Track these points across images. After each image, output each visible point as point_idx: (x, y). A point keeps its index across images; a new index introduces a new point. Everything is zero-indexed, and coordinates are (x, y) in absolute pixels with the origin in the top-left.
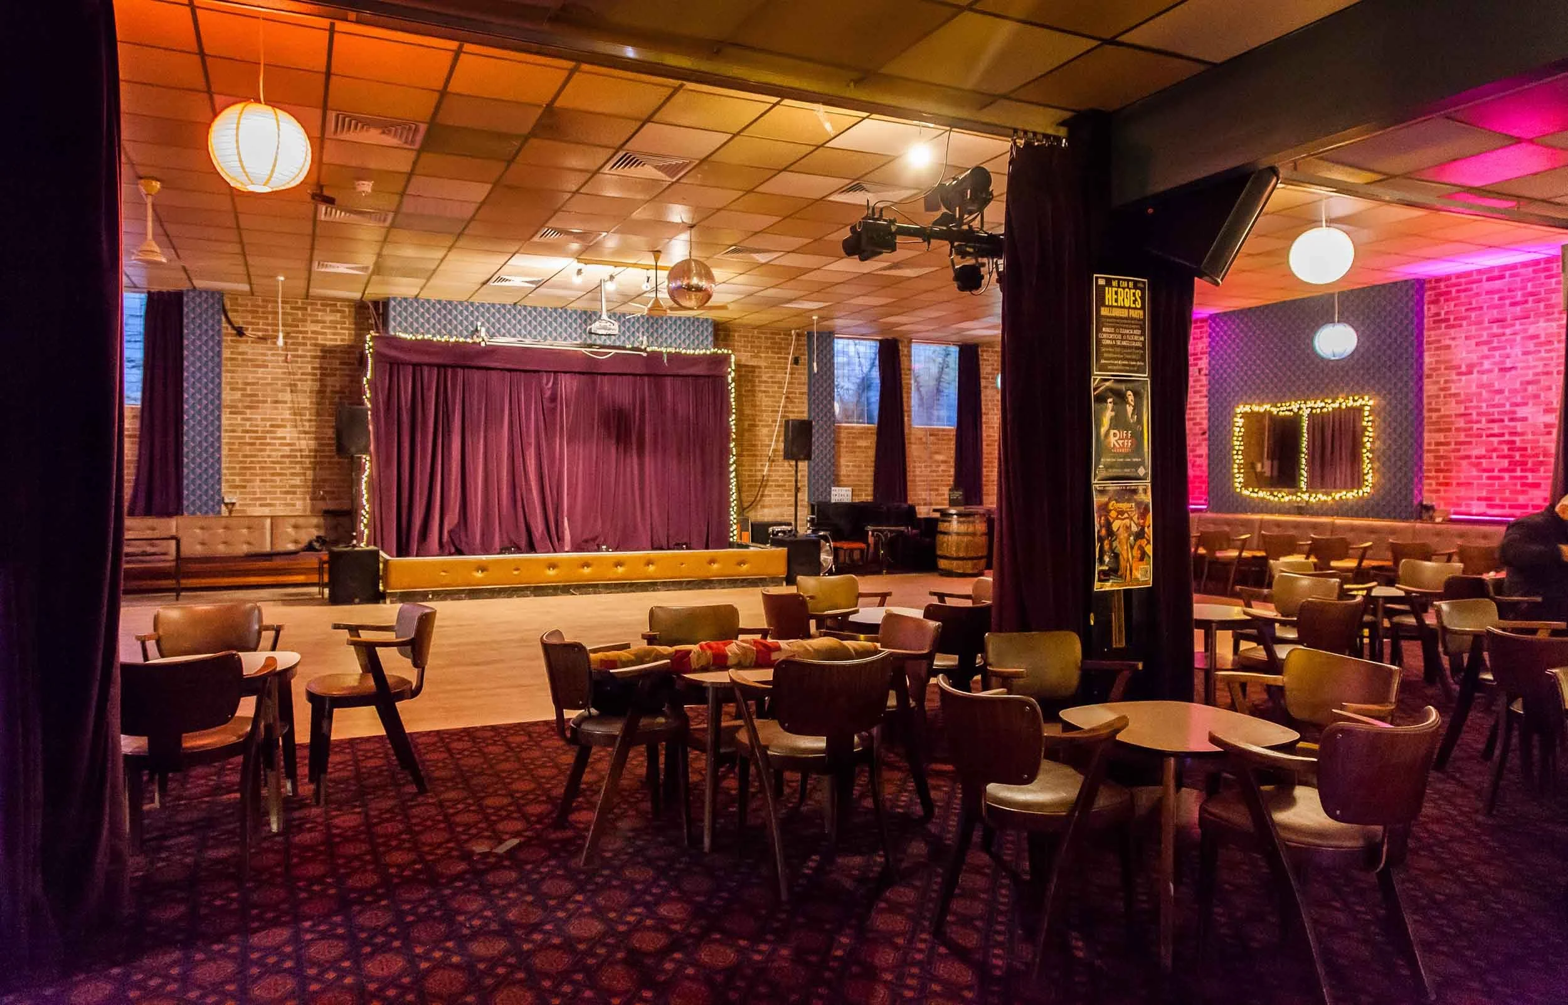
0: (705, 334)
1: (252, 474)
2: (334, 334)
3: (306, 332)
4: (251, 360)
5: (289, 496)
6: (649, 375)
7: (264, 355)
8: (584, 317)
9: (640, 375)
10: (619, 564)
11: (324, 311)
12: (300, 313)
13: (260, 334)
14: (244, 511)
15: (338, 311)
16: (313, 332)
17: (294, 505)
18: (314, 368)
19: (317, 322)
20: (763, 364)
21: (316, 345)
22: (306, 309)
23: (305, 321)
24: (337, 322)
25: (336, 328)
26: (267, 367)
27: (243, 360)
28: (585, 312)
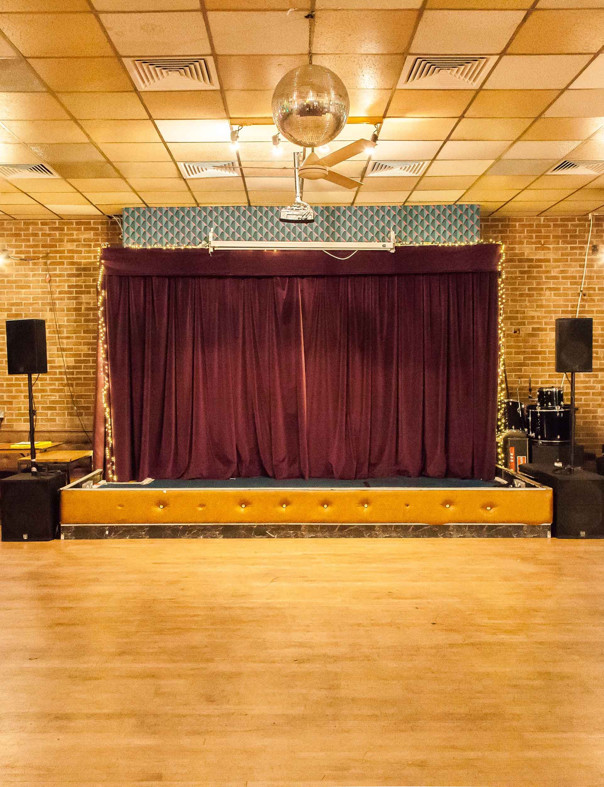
0: (470, 223)
1: (17, 391)
2: (89, 252)
3: (63, 252)
4: (15, 282)
5: (49, 412)
6: (399, 275)
7: (26, 276)
8: (326, 213)
9: (390, 276)
10: (326, 502)
11: (79, 229)
12: (57, 233)
13: (23, 256)
14: (11, 426)
15: (92, 229)
16: (70, 251)
17: (54, 420)
18: (69, 287)
19: (73, 241)
20: (551, 256)
21: (73, 263)
22: (63, 230)
23: (61, 240)
24: (90, 240)
25: (90, 246)
26: (29, 287)
27: (8, 282)
28: (327, 208)
